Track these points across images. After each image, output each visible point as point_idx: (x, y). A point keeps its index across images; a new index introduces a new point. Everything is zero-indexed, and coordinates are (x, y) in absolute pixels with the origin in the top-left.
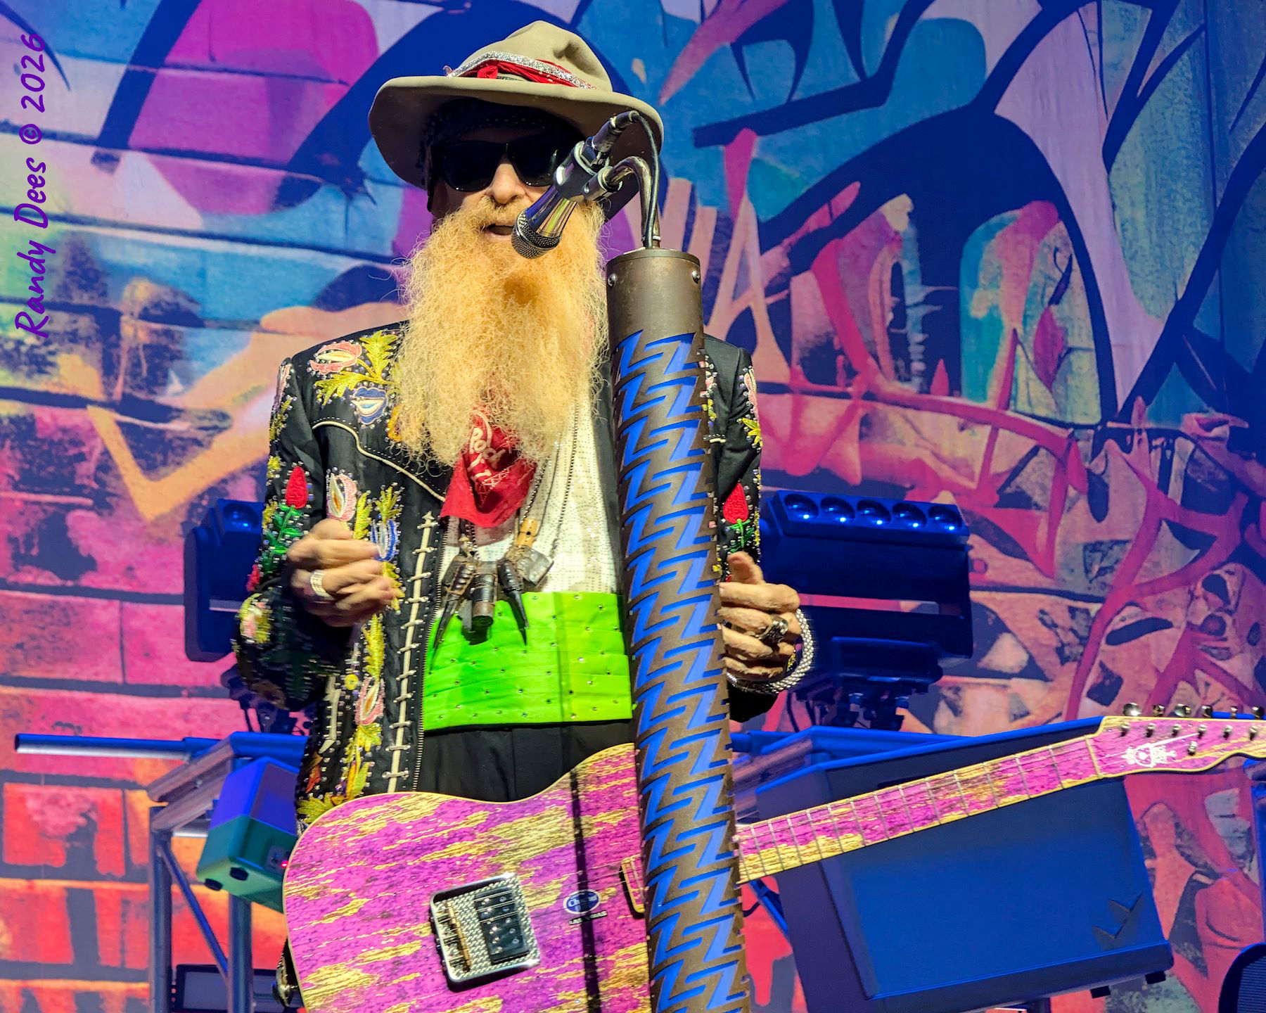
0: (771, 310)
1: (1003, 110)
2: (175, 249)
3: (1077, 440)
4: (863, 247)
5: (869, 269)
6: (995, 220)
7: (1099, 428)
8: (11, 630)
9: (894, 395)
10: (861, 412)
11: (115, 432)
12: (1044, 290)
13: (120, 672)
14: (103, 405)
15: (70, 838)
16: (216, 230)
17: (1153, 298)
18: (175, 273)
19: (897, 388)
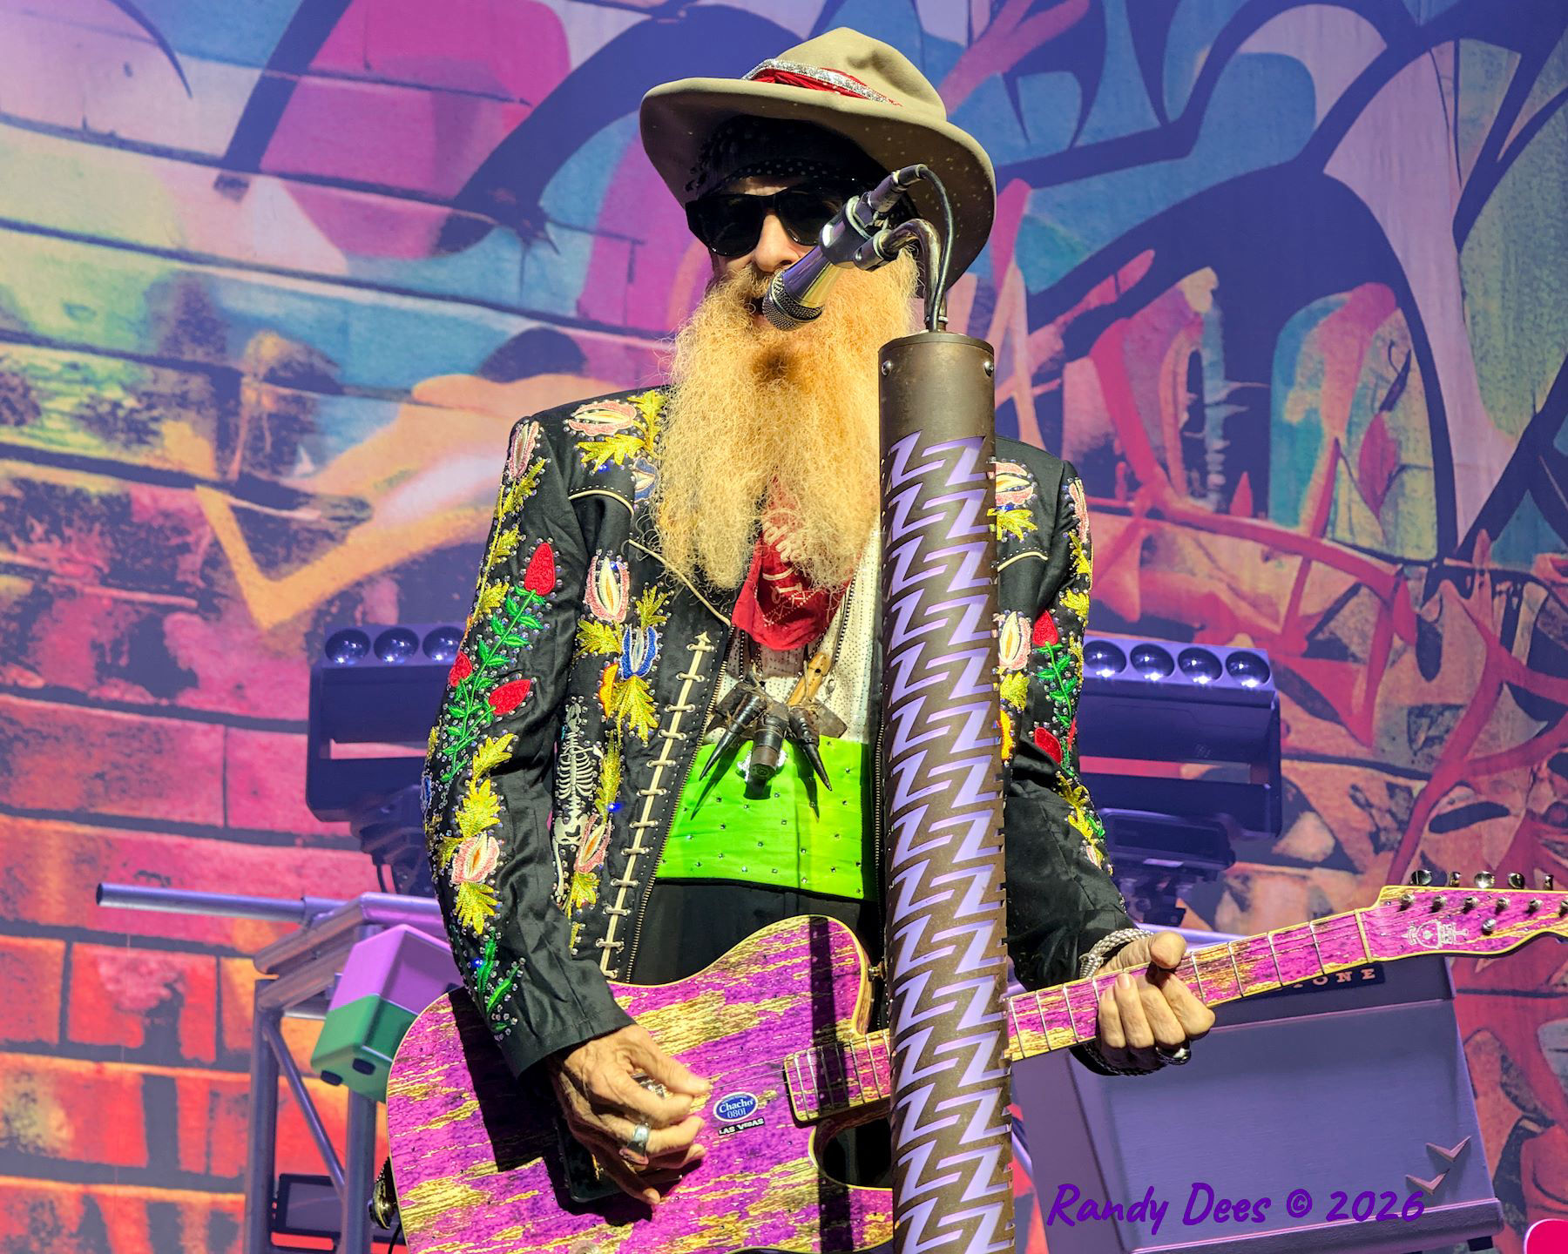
0: (1039, 403)
1: (1336, 168)
2: (312, 298)
3: (1407, 579)
4: (1156, 329)
5: (1161, 357)
6: (1317, 304)
7: (1434, 565)
8: (89, 755)
9: (1185, 514)
10: (1143, 533)
11: (227, 519)
12: (1375, 392)
13: (220, 813)
14: (214, 485)
15: (150, 1013)
16: (364, 276)
17: (1504, 409)
18: (311, 327)
19: (1189, 505)
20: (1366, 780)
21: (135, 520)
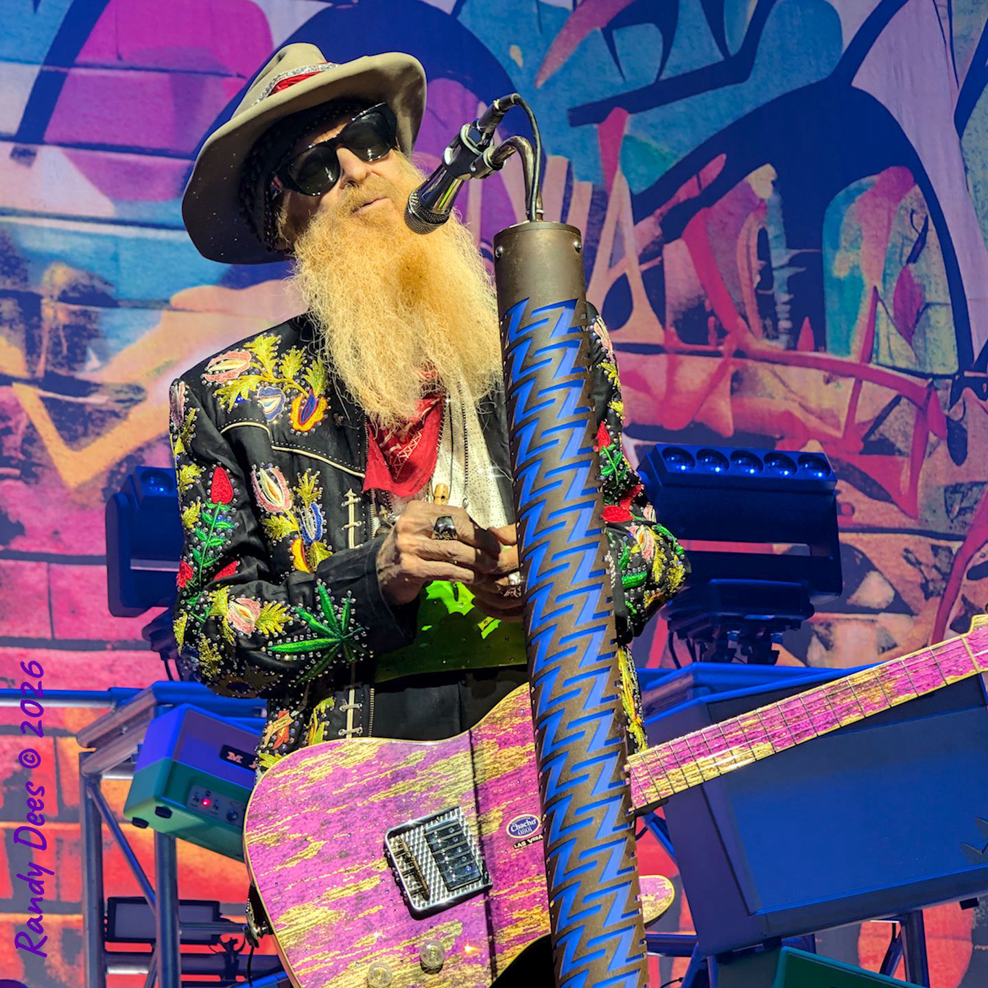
0: (645, 276)
1: (859, 82)
2: (90, 236)
3: (936, 389)
4: (731, 214)
5: (737, 235)
6: (854, 185)
7: (957, 377)
9: (763, 352)
10: (732, 369)
11: (39, 407)
12: (902, 249)
13: (49, 629)
14: (27, 382)
15: (7, 783)
16: (127, 217)
18: (91, 258)
19: (765, 345)
20: (916, 544)
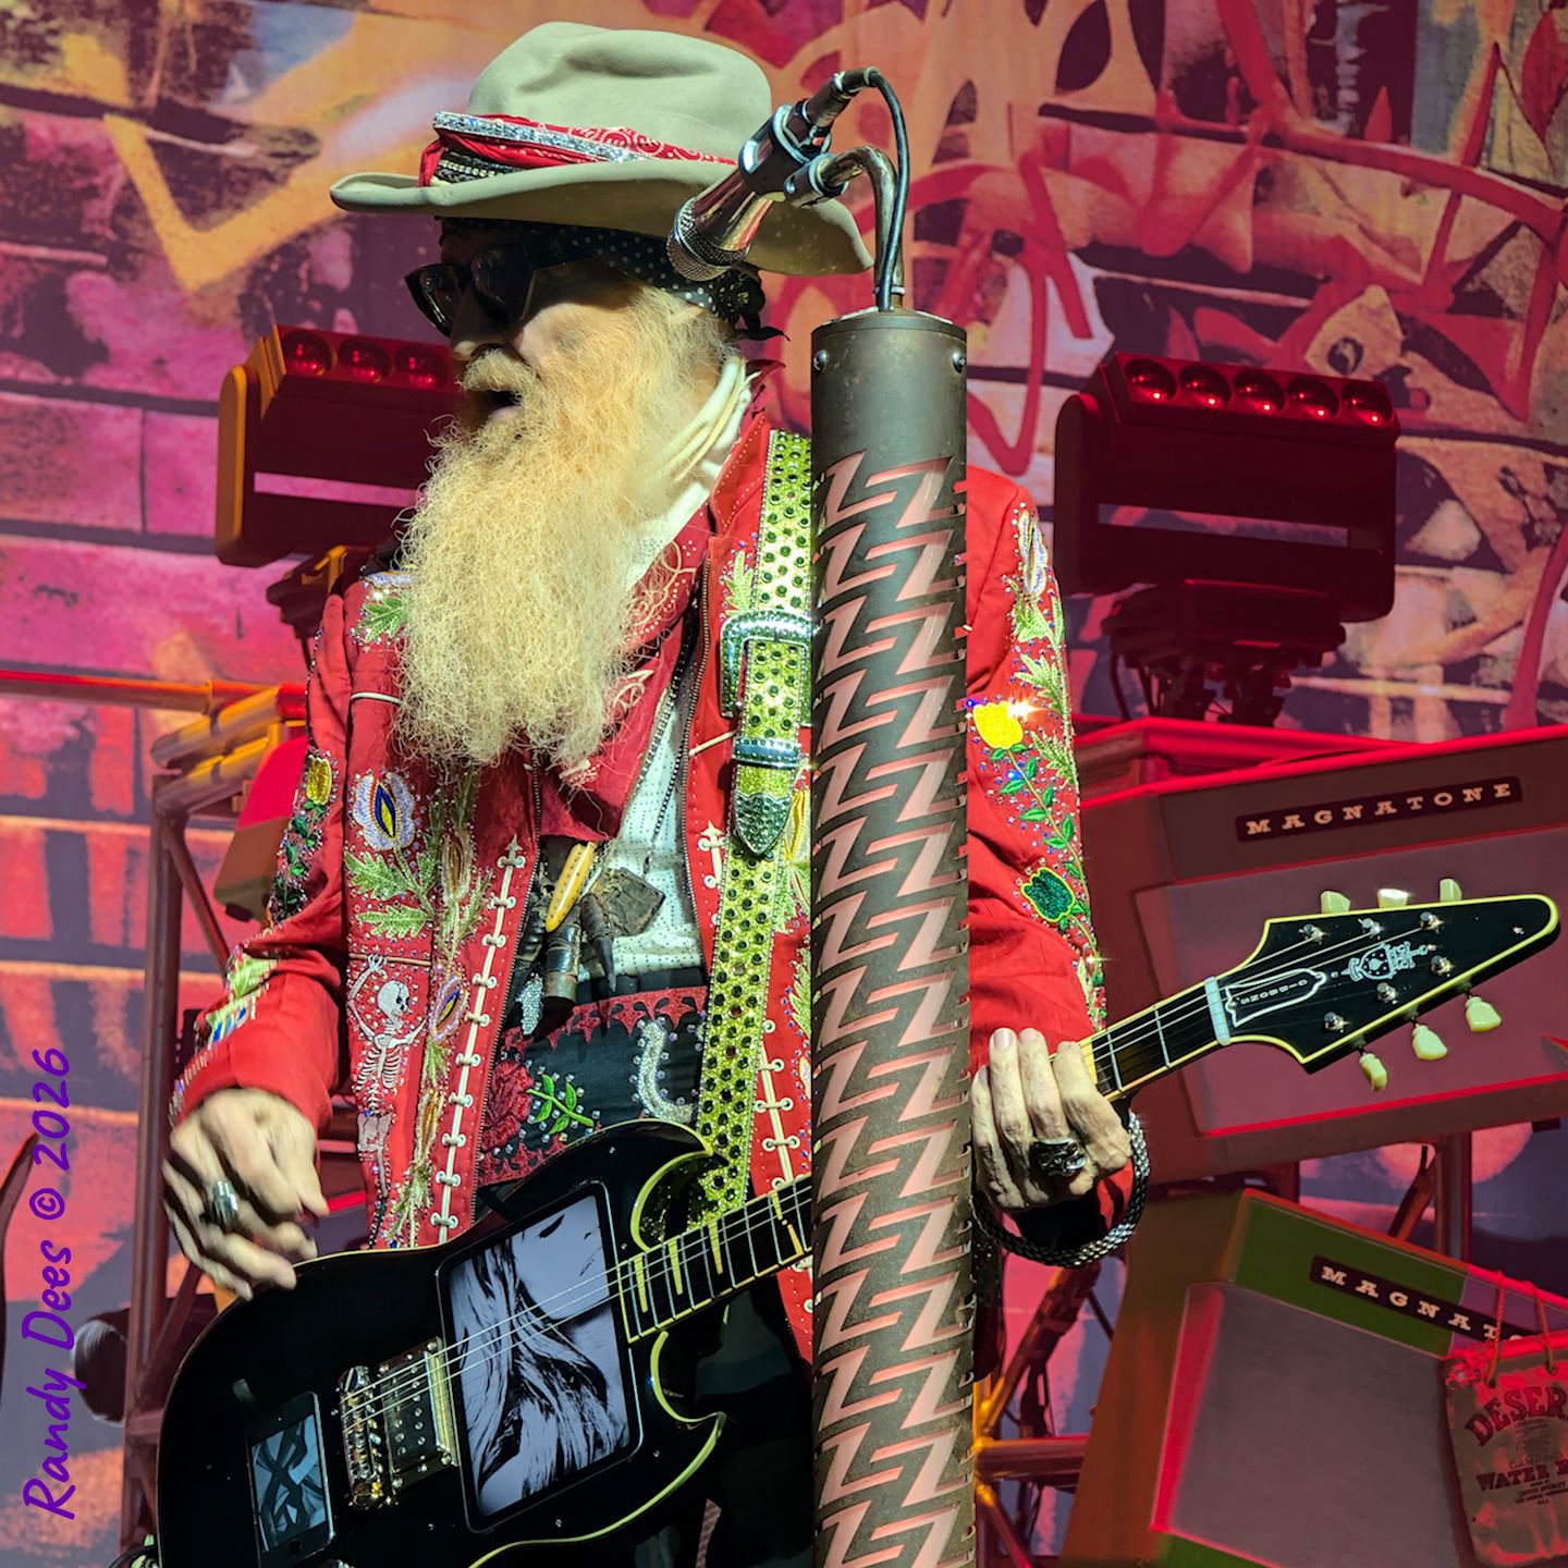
9: (1309, 139)
10: (1258, 163)
11: (145, 157)
13: (138, 515)
14: (129, 114)
15: (54, 756)
19: (1311, 127)
21: (30, 157)
